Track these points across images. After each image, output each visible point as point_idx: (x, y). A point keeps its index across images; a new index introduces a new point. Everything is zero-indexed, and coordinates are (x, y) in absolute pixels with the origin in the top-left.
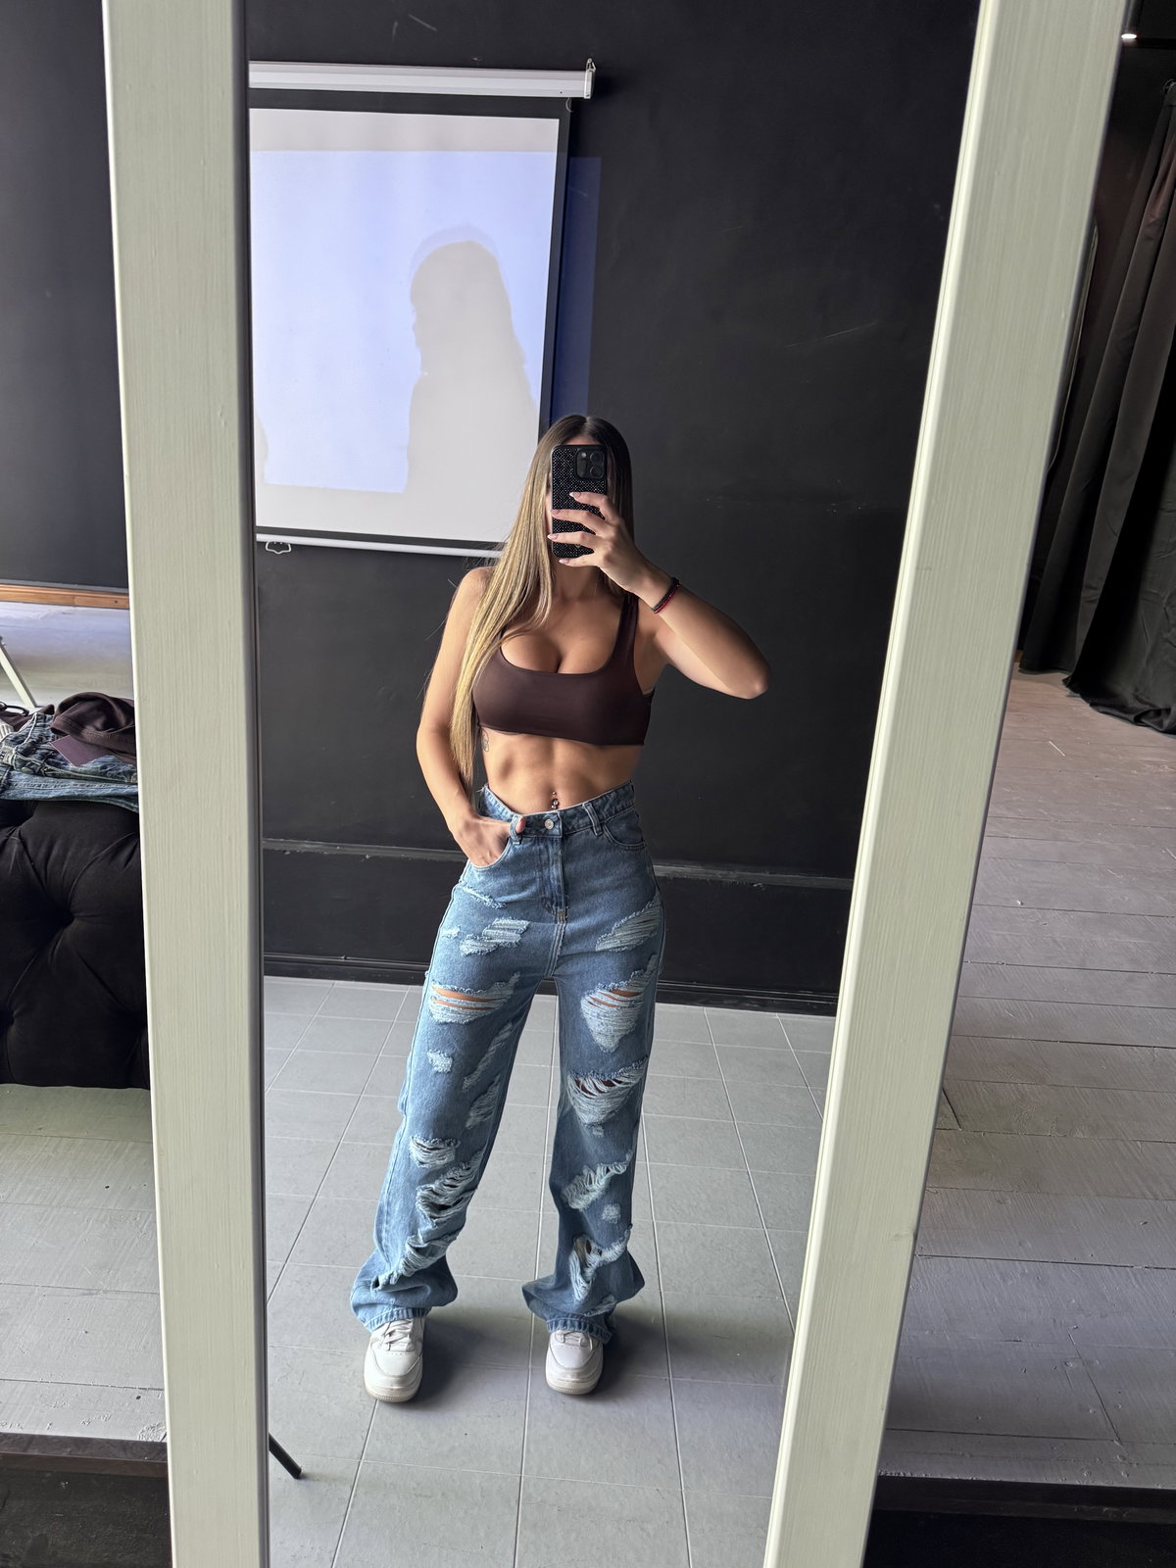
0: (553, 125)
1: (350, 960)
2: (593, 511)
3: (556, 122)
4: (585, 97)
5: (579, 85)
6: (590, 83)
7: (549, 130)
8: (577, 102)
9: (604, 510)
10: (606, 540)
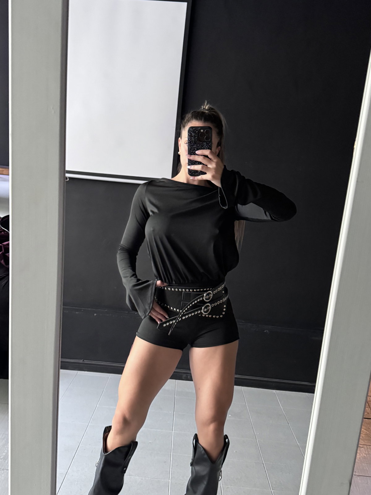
1: (86, 362)
2: (206, 156)
9: (209, 156)
10: (212, 169)
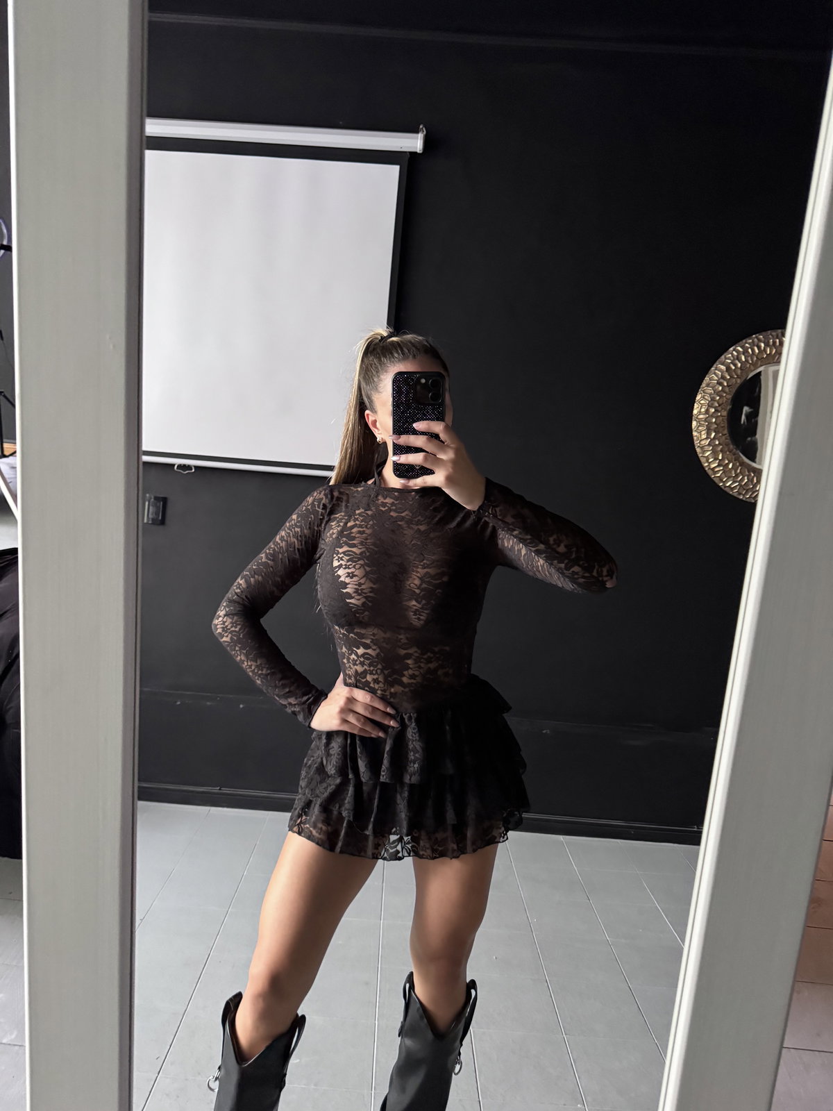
0: (396, 169)
1: (225, 791)
3: (397, 168)
4: (418, 152)
5: (414, 143)
6: (422, 142)
7: (392, 173)
8: (413, 155)
9: (442, 436)
10: (446, 461)
